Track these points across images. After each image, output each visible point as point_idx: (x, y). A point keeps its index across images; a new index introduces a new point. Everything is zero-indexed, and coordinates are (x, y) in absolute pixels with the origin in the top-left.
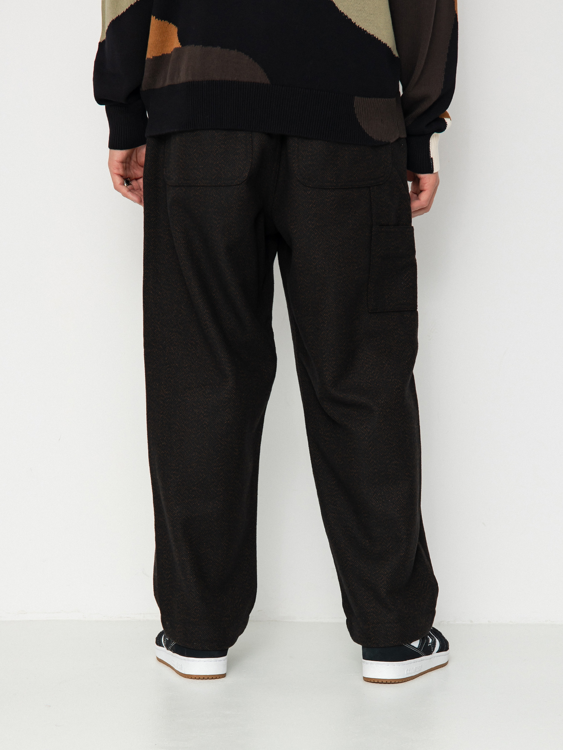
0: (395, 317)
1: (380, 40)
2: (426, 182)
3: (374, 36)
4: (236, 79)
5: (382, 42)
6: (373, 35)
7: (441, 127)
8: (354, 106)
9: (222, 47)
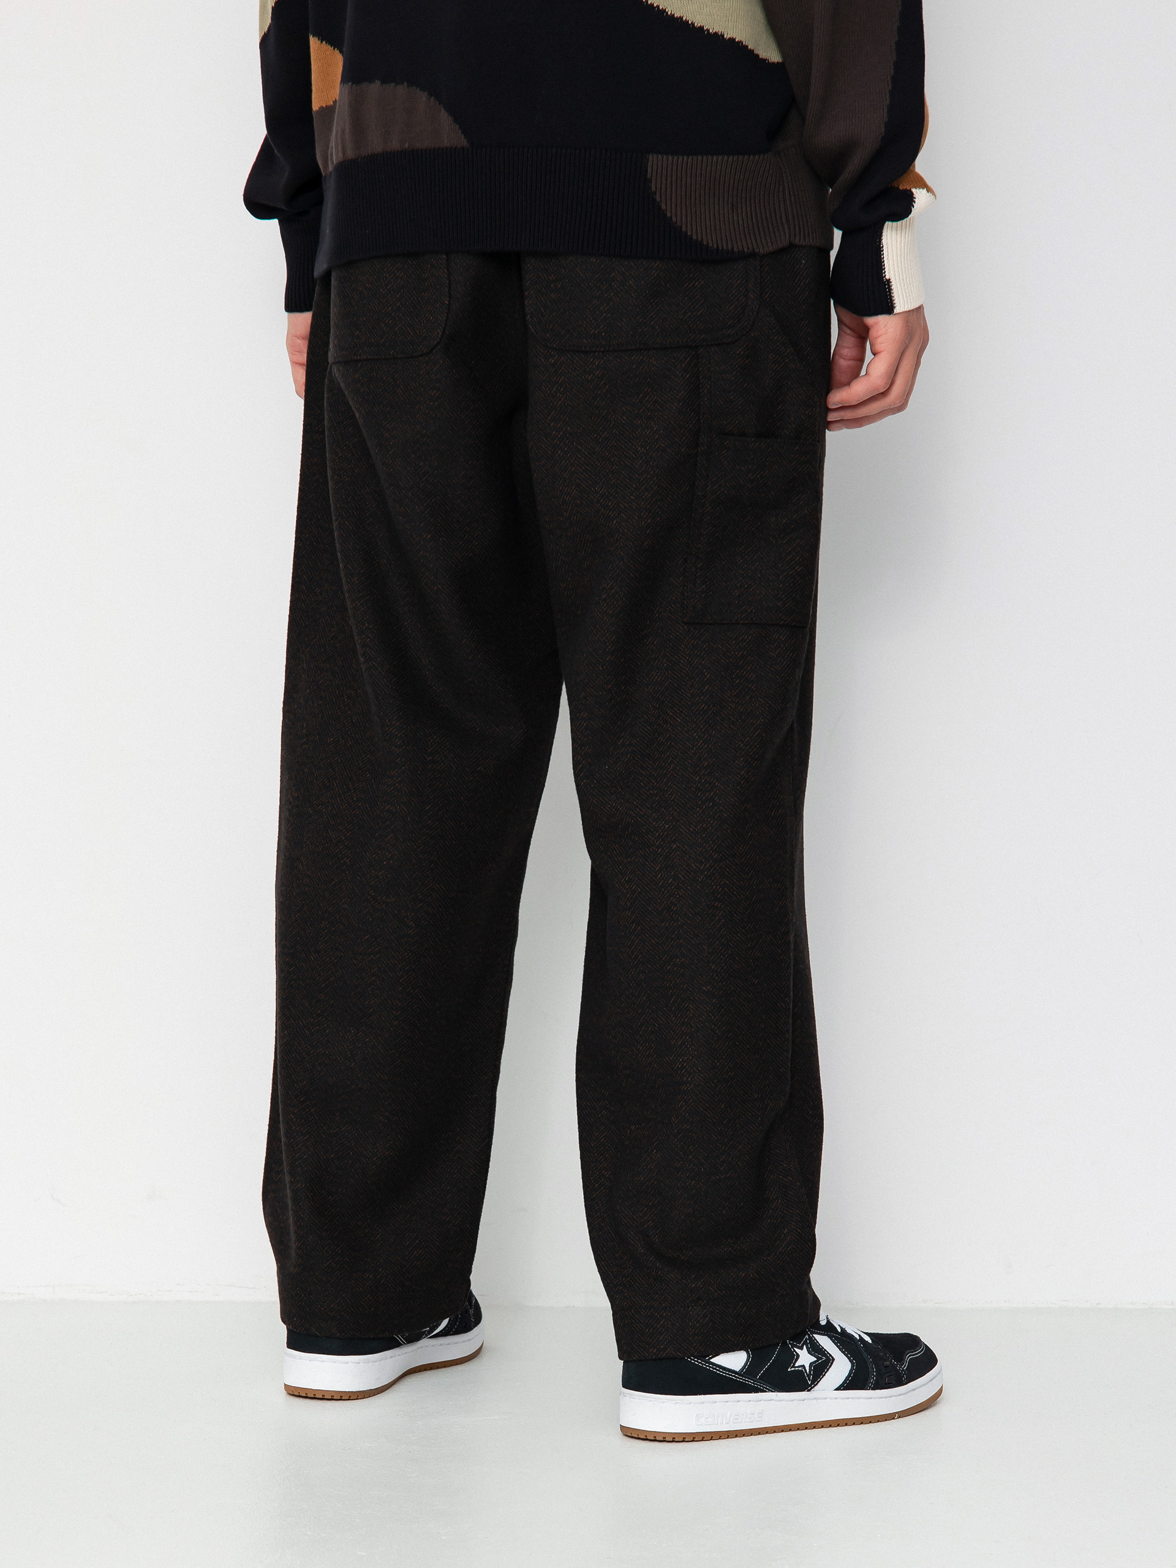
0: (748, 638)
1: (701, 28)
2: (880, 333)
3: (684, 19)
4: (407, 146)
5: (708, 30)
6: (681, 18)
7: (901, 207)
8: (649, 176)
9: (384, 81)
